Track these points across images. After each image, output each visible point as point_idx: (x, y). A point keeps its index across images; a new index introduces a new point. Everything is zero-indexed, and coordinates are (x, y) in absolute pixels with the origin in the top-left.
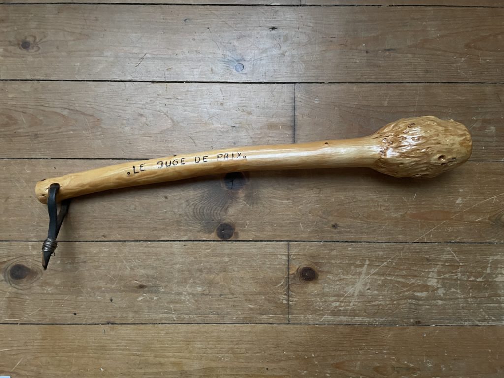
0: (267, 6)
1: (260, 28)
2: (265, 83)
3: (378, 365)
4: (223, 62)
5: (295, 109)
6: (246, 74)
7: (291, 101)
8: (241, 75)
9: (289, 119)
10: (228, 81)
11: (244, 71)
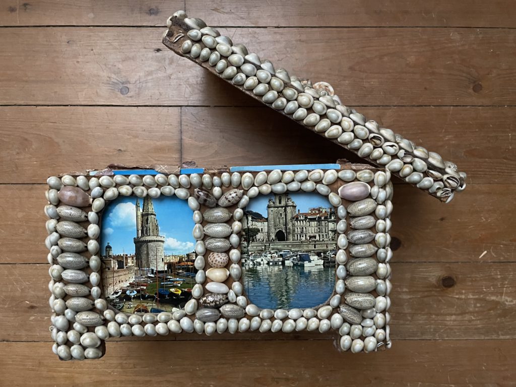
0: (151, 27)
1: (145, 49)
2: (151, 106)
3: (259, 376)
4: (108, 85)
5: (181, 132)
6: (131, 97)
7: (177, 125)
8: (127, 98)
9: (176, 142)
10: (114, 104)
11: (129, 94)
